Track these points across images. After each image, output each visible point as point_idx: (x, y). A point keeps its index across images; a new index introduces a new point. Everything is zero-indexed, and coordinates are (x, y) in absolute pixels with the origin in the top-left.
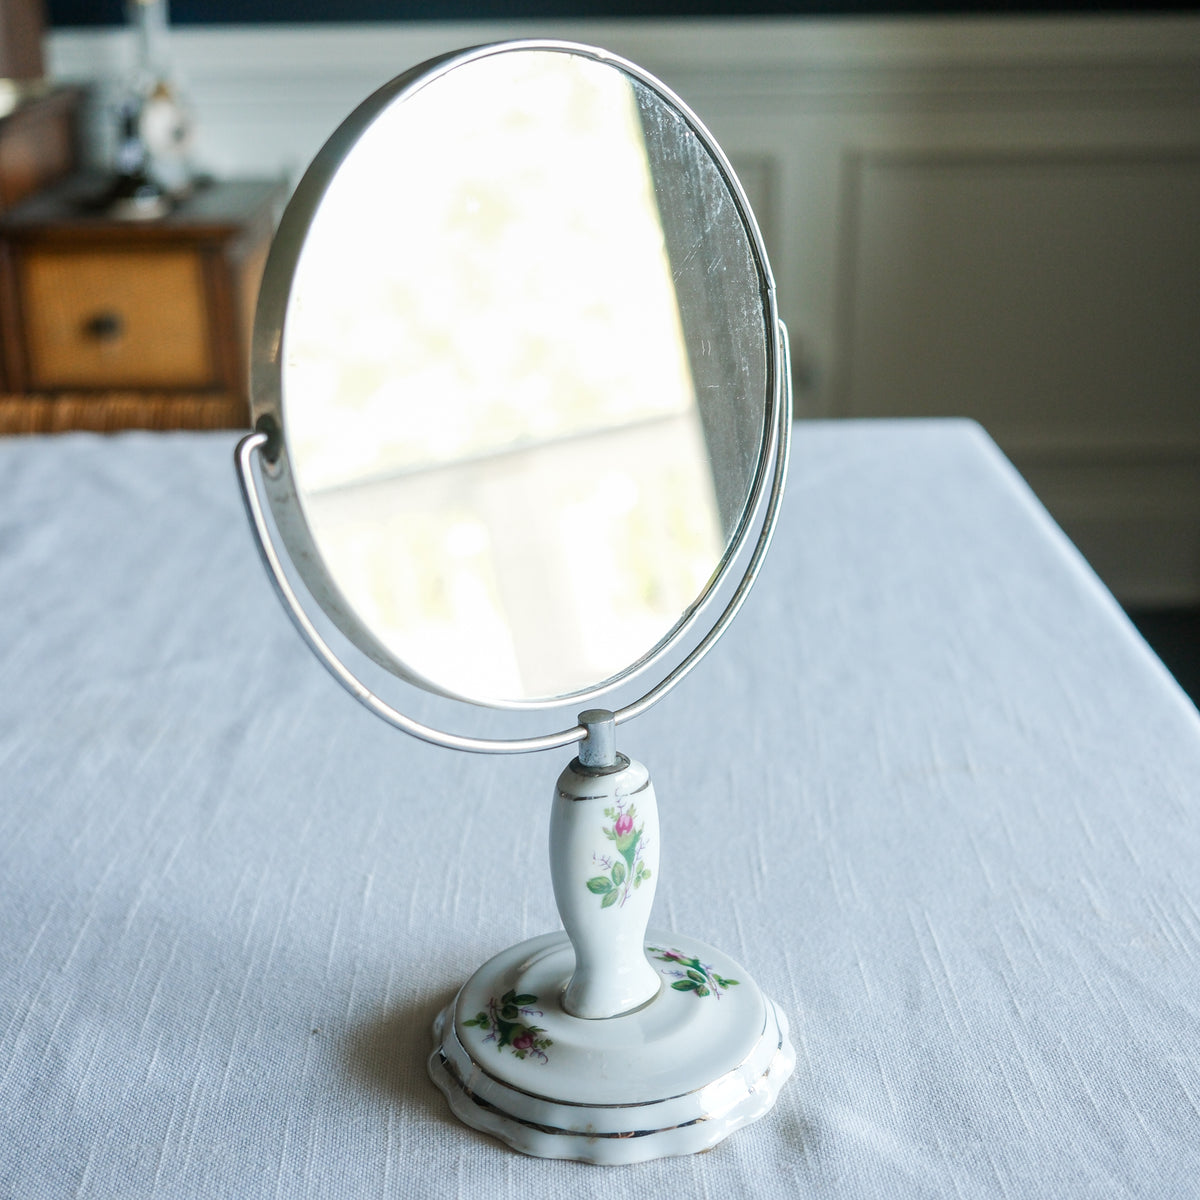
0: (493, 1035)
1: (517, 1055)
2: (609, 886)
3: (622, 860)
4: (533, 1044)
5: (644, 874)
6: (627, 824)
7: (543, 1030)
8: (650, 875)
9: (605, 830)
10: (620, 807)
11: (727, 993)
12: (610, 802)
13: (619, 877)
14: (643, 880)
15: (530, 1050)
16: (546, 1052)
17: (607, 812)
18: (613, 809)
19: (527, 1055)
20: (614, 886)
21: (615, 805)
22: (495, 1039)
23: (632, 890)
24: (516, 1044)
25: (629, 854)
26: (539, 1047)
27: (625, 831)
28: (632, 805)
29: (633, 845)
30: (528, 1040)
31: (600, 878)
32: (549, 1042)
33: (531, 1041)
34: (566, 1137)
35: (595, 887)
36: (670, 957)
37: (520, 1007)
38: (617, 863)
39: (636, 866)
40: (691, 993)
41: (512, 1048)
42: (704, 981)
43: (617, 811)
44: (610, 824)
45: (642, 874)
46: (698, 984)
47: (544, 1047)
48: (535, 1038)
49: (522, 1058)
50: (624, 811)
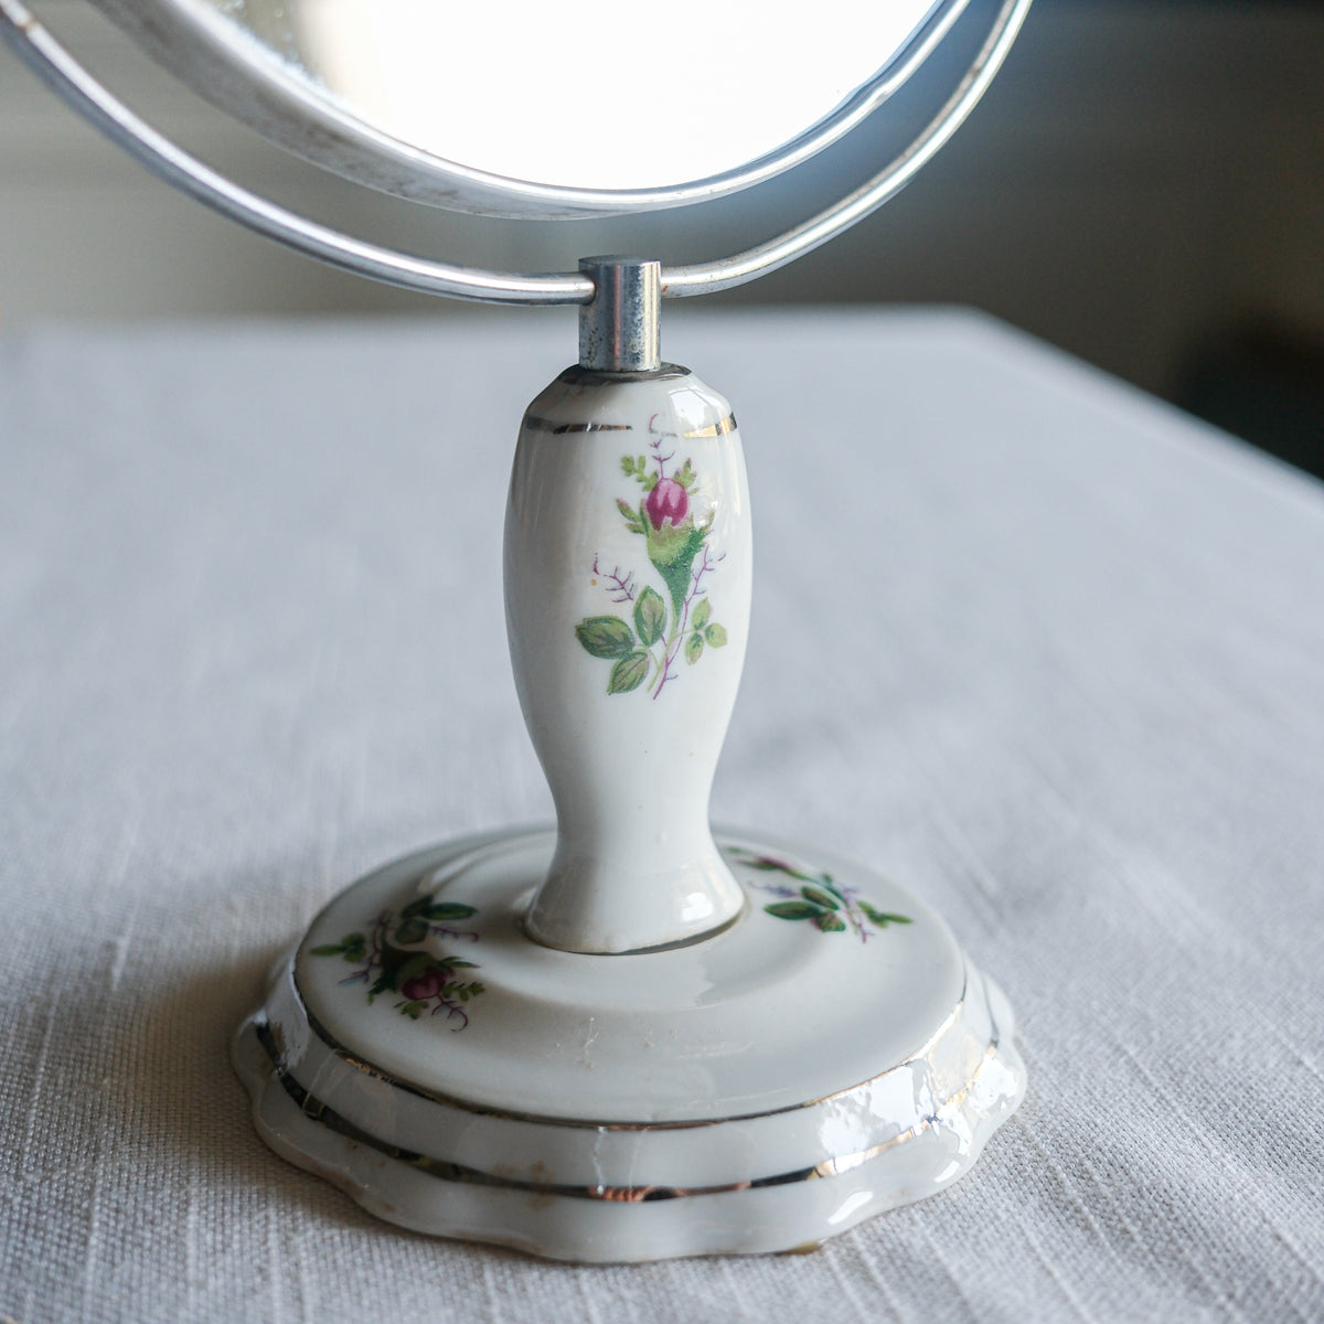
0: (364, 975)
1: (405, 1011)
2: (627, 641)
3: (660, 586)
4: (443, 990)
5: (709, 632)
6: (674, 504)
7: (469, 965)
8: (723, 640)
9: (623, 507)
10: (660, 460)
11: (883, 936)
12: (635, 444)
13: (653, 628)
14: (706, 648)
15: (434, 1002)
16: (468, 1008)
17: (628, 466)
18: (642, 461)
19: (426, 1012)
20: (638, 646)
21: (649, 453)
22: (367, 980)
23: (679, 664)
24: (409, 991)
25: (676, 571)
26: (455, 996)
27: (668, 520)
28: (688, 464)
29: (688, 555)
30: (434, 983)
31: (608, 620)
32: (477, 988)
33: (441, 985)
34: (483, 1191)
35: (597, 638)
36: (768, 865)
37: (434, 923)
38: (647, 592)
39: (691, 607)
40: (804, 927)
41: (399, 997)
42: (836, 907)
43: (651, 467)
44: (636, 496)
45: (705, 634)
46: (823, 909)
47: (464, 998)
48: (449, 980)
49: (414, 1017)
50: (669, 470)
